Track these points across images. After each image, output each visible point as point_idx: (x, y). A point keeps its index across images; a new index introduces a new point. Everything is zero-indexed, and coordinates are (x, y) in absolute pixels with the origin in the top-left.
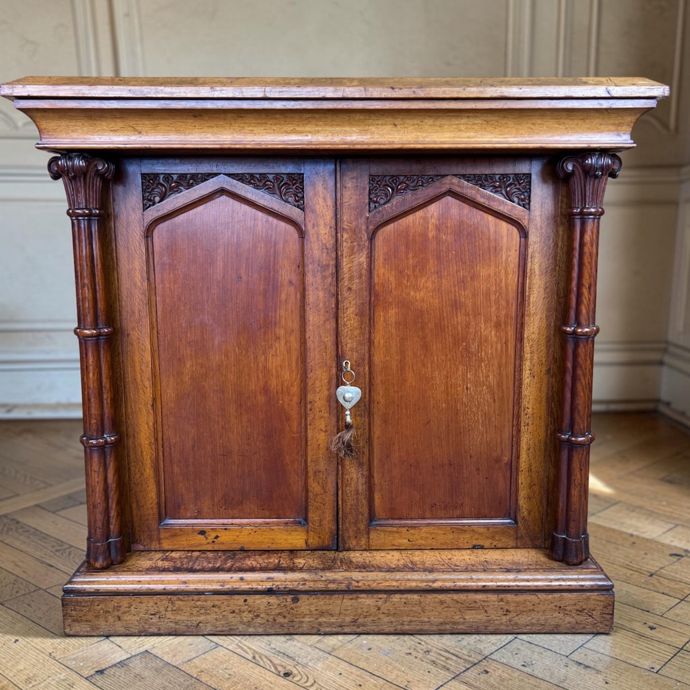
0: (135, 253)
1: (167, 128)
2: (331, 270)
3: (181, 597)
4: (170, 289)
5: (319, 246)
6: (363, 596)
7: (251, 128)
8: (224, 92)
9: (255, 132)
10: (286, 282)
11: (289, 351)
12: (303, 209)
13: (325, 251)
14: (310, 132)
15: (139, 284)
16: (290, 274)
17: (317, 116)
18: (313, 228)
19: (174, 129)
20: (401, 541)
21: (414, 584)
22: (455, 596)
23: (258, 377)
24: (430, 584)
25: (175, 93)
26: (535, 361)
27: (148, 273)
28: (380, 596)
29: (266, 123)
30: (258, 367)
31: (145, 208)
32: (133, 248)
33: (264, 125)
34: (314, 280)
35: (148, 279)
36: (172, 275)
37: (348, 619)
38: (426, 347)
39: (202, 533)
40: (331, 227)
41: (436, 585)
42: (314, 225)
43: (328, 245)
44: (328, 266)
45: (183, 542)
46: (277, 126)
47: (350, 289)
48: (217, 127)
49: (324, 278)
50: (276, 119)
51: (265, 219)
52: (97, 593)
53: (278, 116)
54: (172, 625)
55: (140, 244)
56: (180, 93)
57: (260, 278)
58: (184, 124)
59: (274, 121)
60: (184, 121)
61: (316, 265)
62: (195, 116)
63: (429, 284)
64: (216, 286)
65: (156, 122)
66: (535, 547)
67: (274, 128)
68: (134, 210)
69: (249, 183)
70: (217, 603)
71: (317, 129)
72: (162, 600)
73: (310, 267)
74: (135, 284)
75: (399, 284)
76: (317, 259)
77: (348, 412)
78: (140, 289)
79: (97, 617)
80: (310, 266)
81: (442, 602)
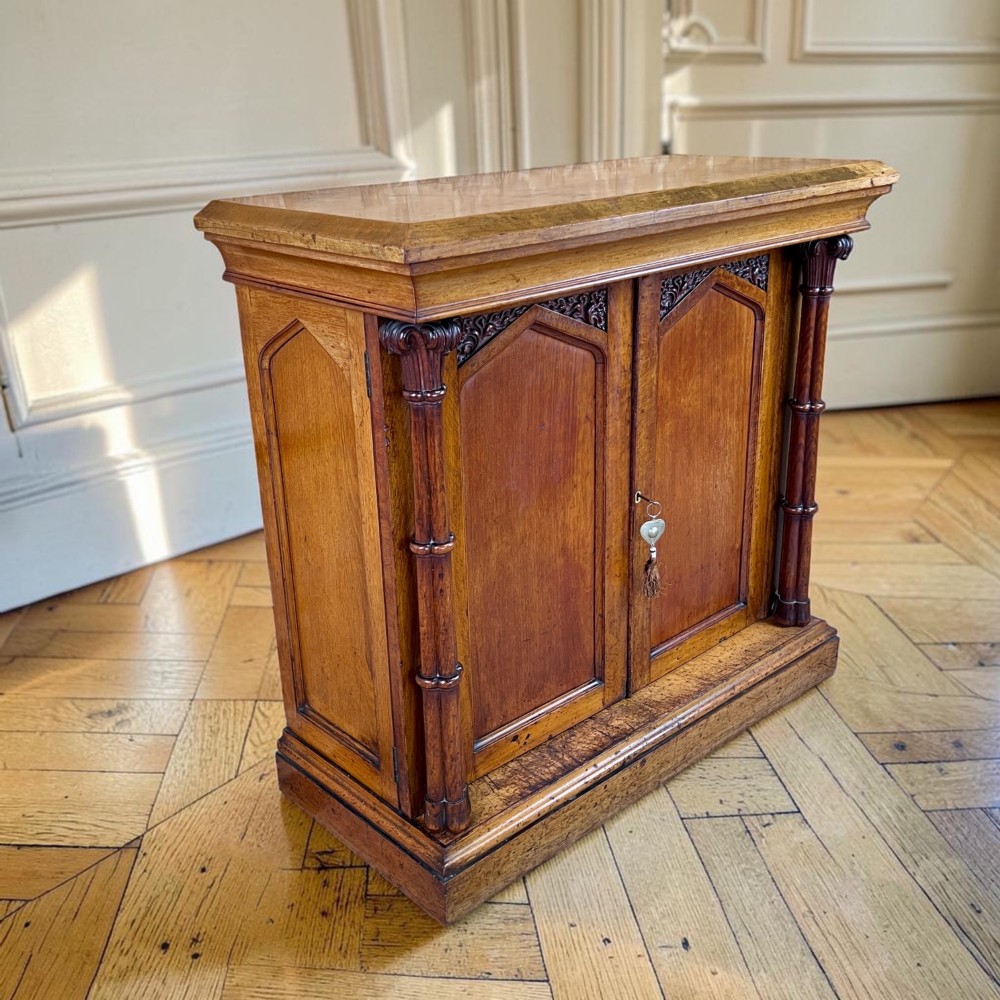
2: (628, 394)
3: (553, 816)
5: (618, 369)
6: (691, 729)
10: (583, 419)
11: (584, 499)
12: (606, 330)
13: (623, 373)
16: (587, 408)
18: (614, 350)
20: (672, 663)
21: (722, 698)
22: (749, 694)
23: (557, 537)
24: (732, 691)
26: (764, 442)
28: (702, 723)
30: (558, 525)
31: (459, 364)
34: (613, 410)
37: (680, 759)
38: (690, 455)
39: (515, 738)
40: (628, 346)
41: (737, 690)
42: (614, 347)
43: (626, 366)
44: (625, 390)
45: (498, 758)
47: (643, 411)
49: (622, 404)
52: (480, 857)
54: (546, 851)
57: (561, 421)
61: (616, 392)
63: (694, 387)
66: (758, 620)
70: (583, 803)
72: (537, 829)
73: (610, 397)
75: (674, 393)
76: (616, 385)
77: (653, 549)
79: (478, 885)
80: (611, 395)
81: (741, 704)
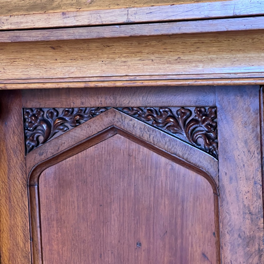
0: (17, 206)
1: (25, 63)
4: (58, 253)
5: (239, 208)
7: (123, 59)
8: (79, 18)
9: (129, 63)
10: (198, 255)
12: (216, 156)
13: (247, 216)
14: (201, 61)
15: (21, 244)
16: (204, 244)
17: (206, 40)
18: (231, 183)
19: (33, 64)
25: (21, 23)
27: (32, 231)
29: (140, 52)
31: (28, 150)
32: (15, 200)
33: (139, 55)
34: (234, 258)
35: (32, 239)
36: (60, 234)
40: (255, 183)
42: (231, 179)
43: (252, 208)
46: (157, 55)
48: (82, 59)
50: (153, 46)
51: (170, 167)
53: (153, 43)
55: (22, 196)
56: (27, 22)
57: (164, 246)
58: (43, 57)
59: (151, 49)
60: (43, 54)
61: (236, 236)
62: (53, 48)
64: (110, 252)
65: (12, 56)
67: (153, 58)
68: (15, 152)
69: (147, 120)
71: (209, 56)
73: (227, 239)
74: (17, 245)
76: (237, 227)
78: (23, 250)
80: (228, 237)
